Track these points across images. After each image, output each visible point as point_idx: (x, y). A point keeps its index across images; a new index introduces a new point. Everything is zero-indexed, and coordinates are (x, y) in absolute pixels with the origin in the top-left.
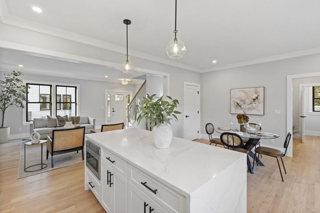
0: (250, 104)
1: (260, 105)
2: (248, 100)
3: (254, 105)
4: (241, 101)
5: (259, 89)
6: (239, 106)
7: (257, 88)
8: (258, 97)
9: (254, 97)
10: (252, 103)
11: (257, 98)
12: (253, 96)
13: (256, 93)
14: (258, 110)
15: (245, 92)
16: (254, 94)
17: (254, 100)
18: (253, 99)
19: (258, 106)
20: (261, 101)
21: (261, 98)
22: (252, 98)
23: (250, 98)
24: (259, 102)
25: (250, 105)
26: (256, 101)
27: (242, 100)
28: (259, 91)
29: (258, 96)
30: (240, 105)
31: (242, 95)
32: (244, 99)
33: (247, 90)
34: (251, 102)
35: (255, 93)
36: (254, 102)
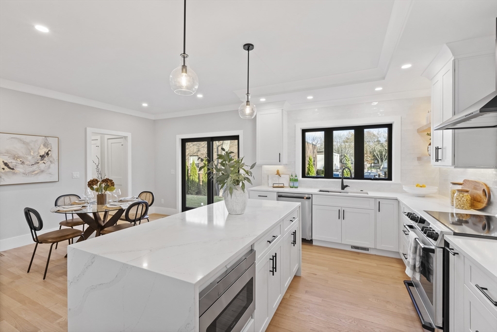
0: (35, 164)
1: (52, 166)
2: (30, 158)
3: (42, 166)
4: (14, 159)
5: (50, 140)
6: (10, 168)
7: (48, 138)
8: (49, 152)
9: (42, 153)
10: (38, 163)
11: (48, 154)
12: (40, 151)
13: (46, 145)
14: (50, 173)
15: (24, 143)
16: (42, 146)
17: (42, 157)
18: (40, 156)
19: (49, 167)
20: (54, 160)
21: (54, 154)
22: (39, 153)
23: (34, 153)
24: (51, 161)
25: (35, 167)
26: (46, 158)
27: (15, 157)
28: (50, 144)
29: (49, 150)
30: (10, 165)
31: (18, 148)
32: (21, 154)
33: (28, 139)
34: (36, 161)
35: (44, 145)
36: (43, 161)
